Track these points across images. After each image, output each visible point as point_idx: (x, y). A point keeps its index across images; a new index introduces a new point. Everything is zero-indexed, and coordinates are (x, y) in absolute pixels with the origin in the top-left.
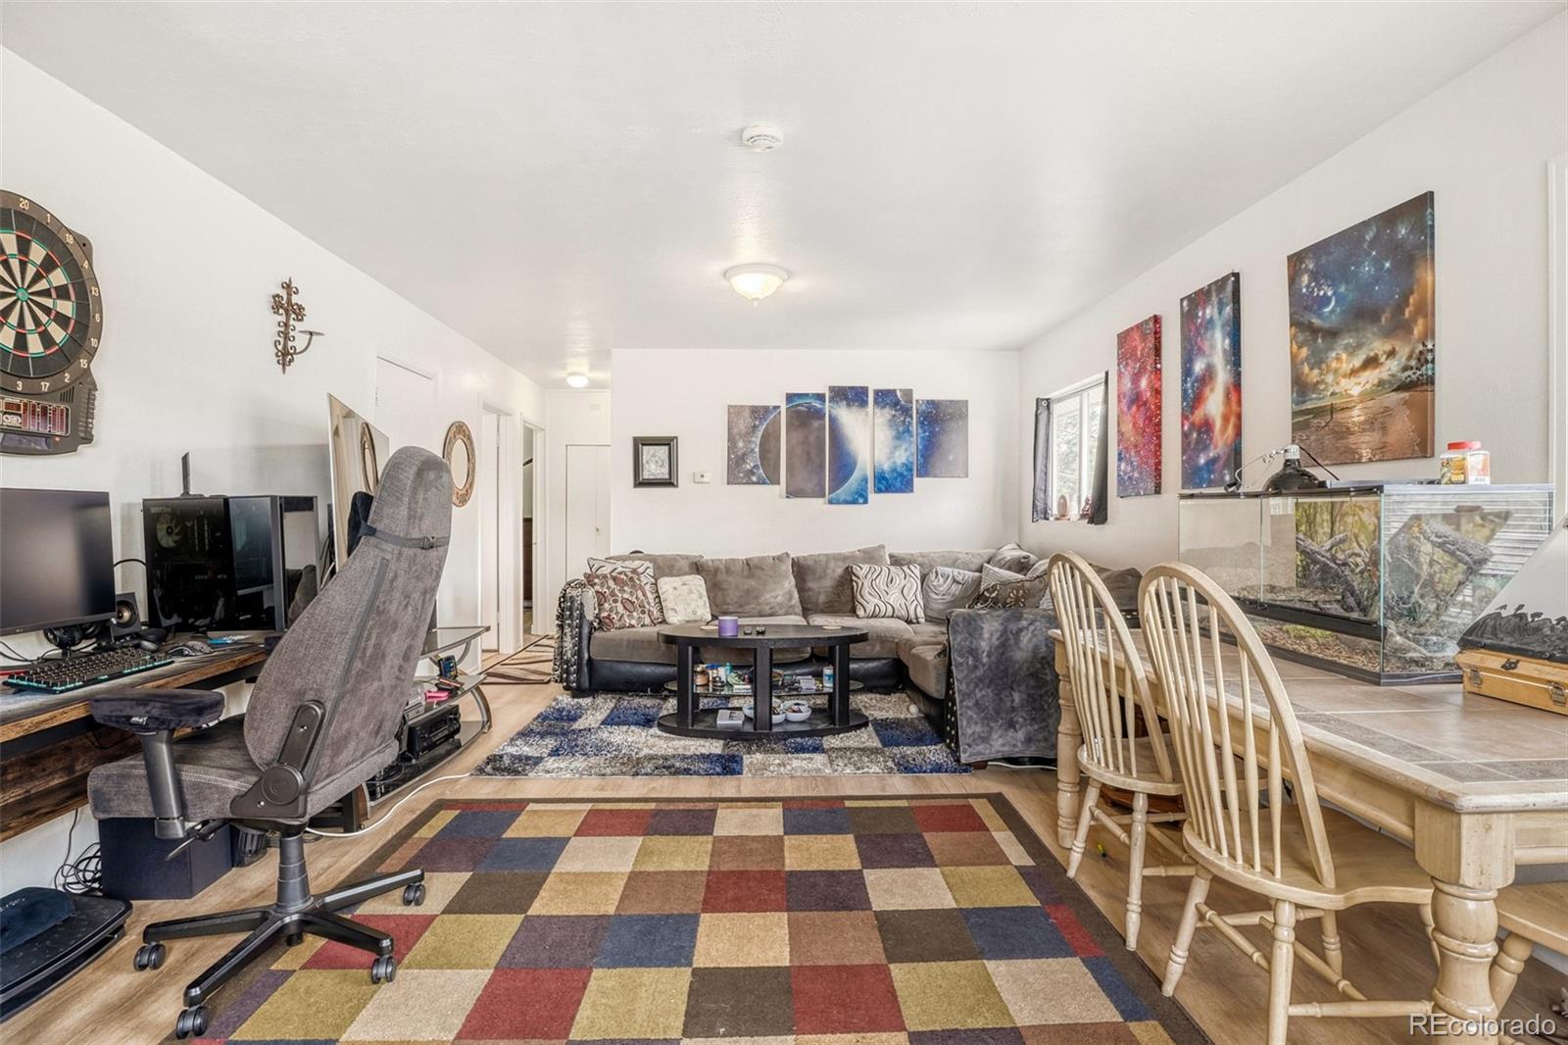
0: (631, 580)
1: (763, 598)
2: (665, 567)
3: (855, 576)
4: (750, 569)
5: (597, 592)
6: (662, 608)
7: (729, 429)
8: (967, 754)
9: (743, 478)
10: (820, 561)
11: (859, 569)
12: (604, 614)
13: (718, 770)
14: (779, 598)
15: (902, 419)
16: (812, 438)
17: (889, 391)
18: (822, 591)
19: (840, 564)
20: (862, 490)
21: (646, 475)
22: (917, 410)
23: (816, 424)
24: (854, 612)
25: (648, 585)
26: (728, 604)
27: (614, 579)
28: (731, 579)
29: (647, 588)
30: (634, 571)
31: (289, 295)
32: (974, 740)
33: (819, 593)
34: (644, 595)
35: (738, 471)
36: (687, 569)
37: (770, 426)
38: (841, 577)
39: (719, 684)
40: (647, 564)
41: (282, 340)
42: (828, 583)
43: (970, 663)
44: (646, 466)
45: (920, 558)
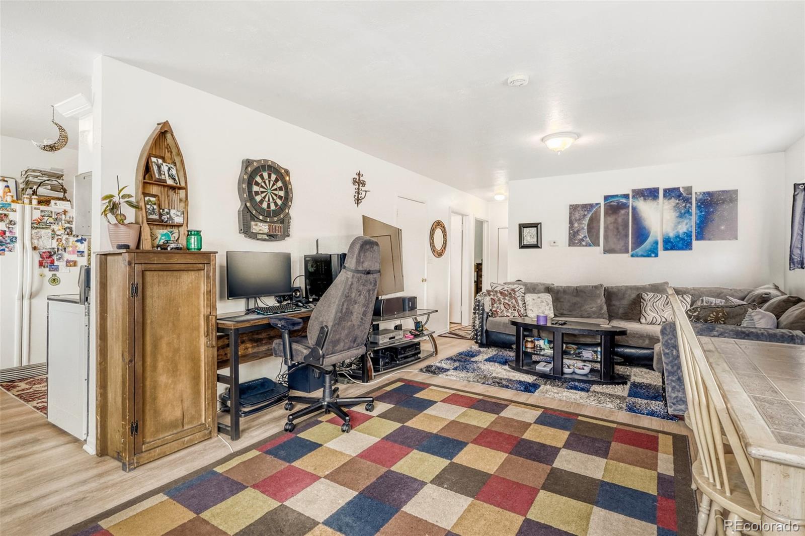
0: (511, 294)
1: (584, 308)
2: (532, 288)
3: (643, 299)
4: (577, 292)
5: (492, 299)
6: (526, 309)
7: (570, 217)
8: (672, 409)
9: (577, 243)
10: (622, 289)
11: (646, 295)
12: (494, 309)
13: (522, 388)
14: (594, 309)
15: (684, 205)
16: (620, 220)
17: (674, 189)
18: (622, 306)
19: (635, 292)
20: (654, 249)
21: (525, 242)
22: (696, 198)
23: (623, 212)
24: (639, 320)
25: (520, 297)
26: (563, 310)
27: (501, 293)
28: (565, 296)
29: (519, 299)
30: (513, 290)
31: (359, 177)
32: (677, 401)
33: (619, 308)
34: (517, 301)
35: (574, 239)
36: (543, 290)
37: (594, 215)
38: (634, 299)
39: (539, 348)
40: (522, 287)
41: (357, 195)
42: (625, 302)
43: (674, 354)
44: (525, 238)
45: (693, 291)
